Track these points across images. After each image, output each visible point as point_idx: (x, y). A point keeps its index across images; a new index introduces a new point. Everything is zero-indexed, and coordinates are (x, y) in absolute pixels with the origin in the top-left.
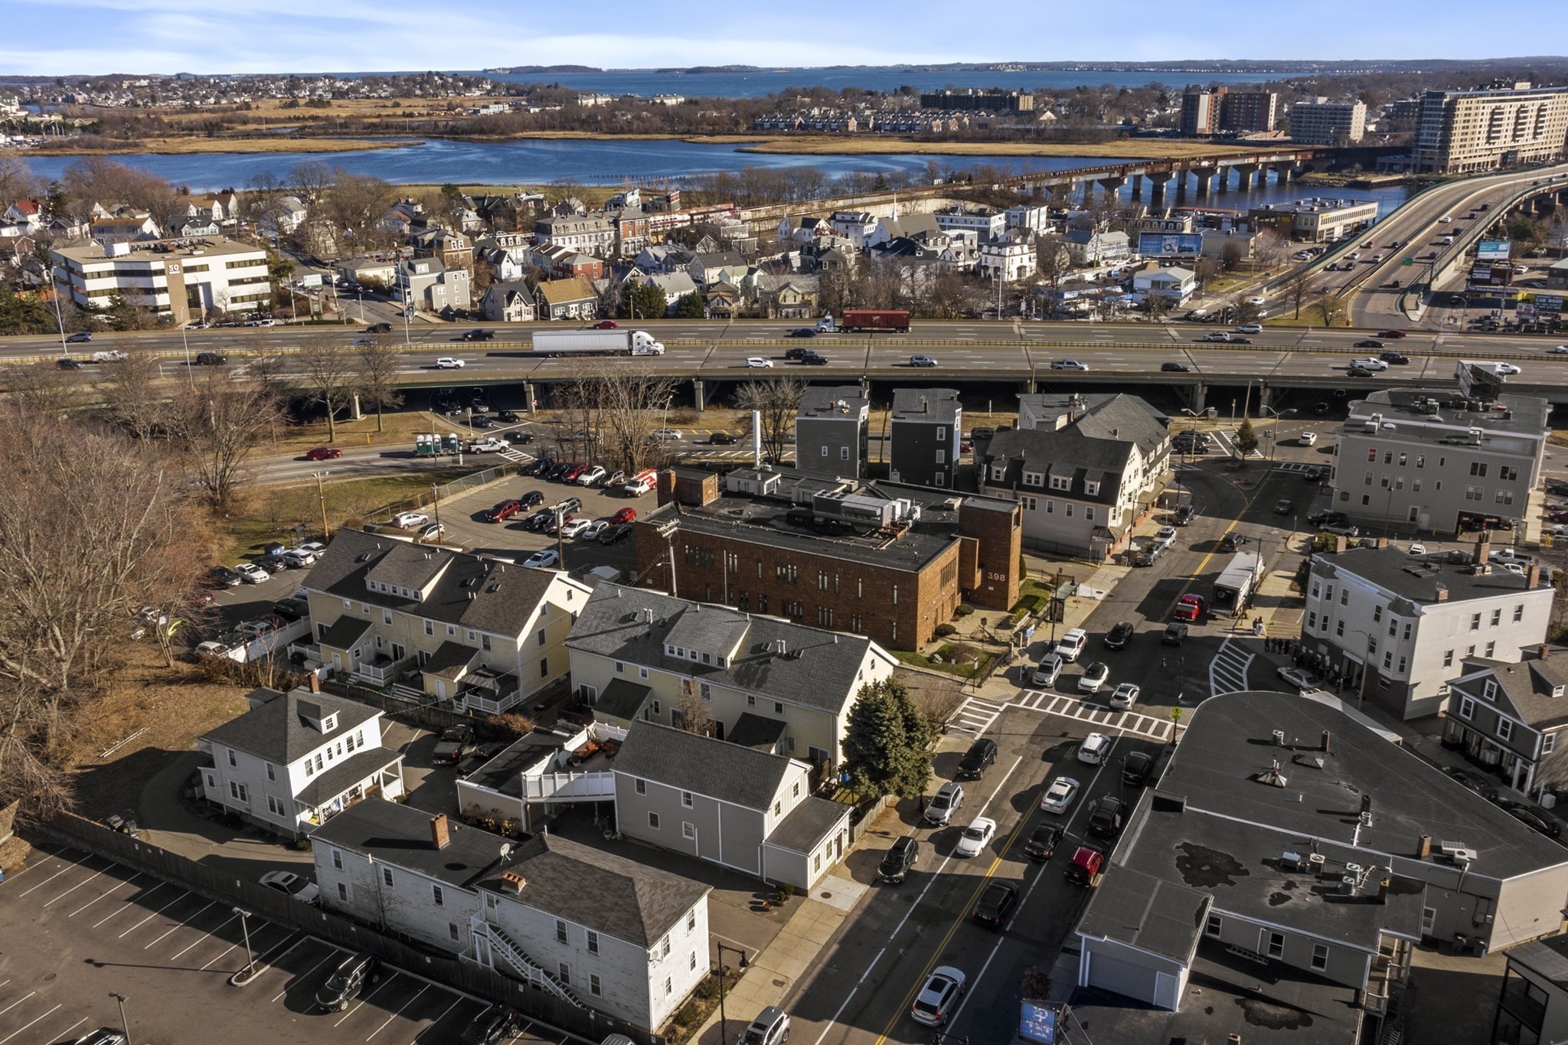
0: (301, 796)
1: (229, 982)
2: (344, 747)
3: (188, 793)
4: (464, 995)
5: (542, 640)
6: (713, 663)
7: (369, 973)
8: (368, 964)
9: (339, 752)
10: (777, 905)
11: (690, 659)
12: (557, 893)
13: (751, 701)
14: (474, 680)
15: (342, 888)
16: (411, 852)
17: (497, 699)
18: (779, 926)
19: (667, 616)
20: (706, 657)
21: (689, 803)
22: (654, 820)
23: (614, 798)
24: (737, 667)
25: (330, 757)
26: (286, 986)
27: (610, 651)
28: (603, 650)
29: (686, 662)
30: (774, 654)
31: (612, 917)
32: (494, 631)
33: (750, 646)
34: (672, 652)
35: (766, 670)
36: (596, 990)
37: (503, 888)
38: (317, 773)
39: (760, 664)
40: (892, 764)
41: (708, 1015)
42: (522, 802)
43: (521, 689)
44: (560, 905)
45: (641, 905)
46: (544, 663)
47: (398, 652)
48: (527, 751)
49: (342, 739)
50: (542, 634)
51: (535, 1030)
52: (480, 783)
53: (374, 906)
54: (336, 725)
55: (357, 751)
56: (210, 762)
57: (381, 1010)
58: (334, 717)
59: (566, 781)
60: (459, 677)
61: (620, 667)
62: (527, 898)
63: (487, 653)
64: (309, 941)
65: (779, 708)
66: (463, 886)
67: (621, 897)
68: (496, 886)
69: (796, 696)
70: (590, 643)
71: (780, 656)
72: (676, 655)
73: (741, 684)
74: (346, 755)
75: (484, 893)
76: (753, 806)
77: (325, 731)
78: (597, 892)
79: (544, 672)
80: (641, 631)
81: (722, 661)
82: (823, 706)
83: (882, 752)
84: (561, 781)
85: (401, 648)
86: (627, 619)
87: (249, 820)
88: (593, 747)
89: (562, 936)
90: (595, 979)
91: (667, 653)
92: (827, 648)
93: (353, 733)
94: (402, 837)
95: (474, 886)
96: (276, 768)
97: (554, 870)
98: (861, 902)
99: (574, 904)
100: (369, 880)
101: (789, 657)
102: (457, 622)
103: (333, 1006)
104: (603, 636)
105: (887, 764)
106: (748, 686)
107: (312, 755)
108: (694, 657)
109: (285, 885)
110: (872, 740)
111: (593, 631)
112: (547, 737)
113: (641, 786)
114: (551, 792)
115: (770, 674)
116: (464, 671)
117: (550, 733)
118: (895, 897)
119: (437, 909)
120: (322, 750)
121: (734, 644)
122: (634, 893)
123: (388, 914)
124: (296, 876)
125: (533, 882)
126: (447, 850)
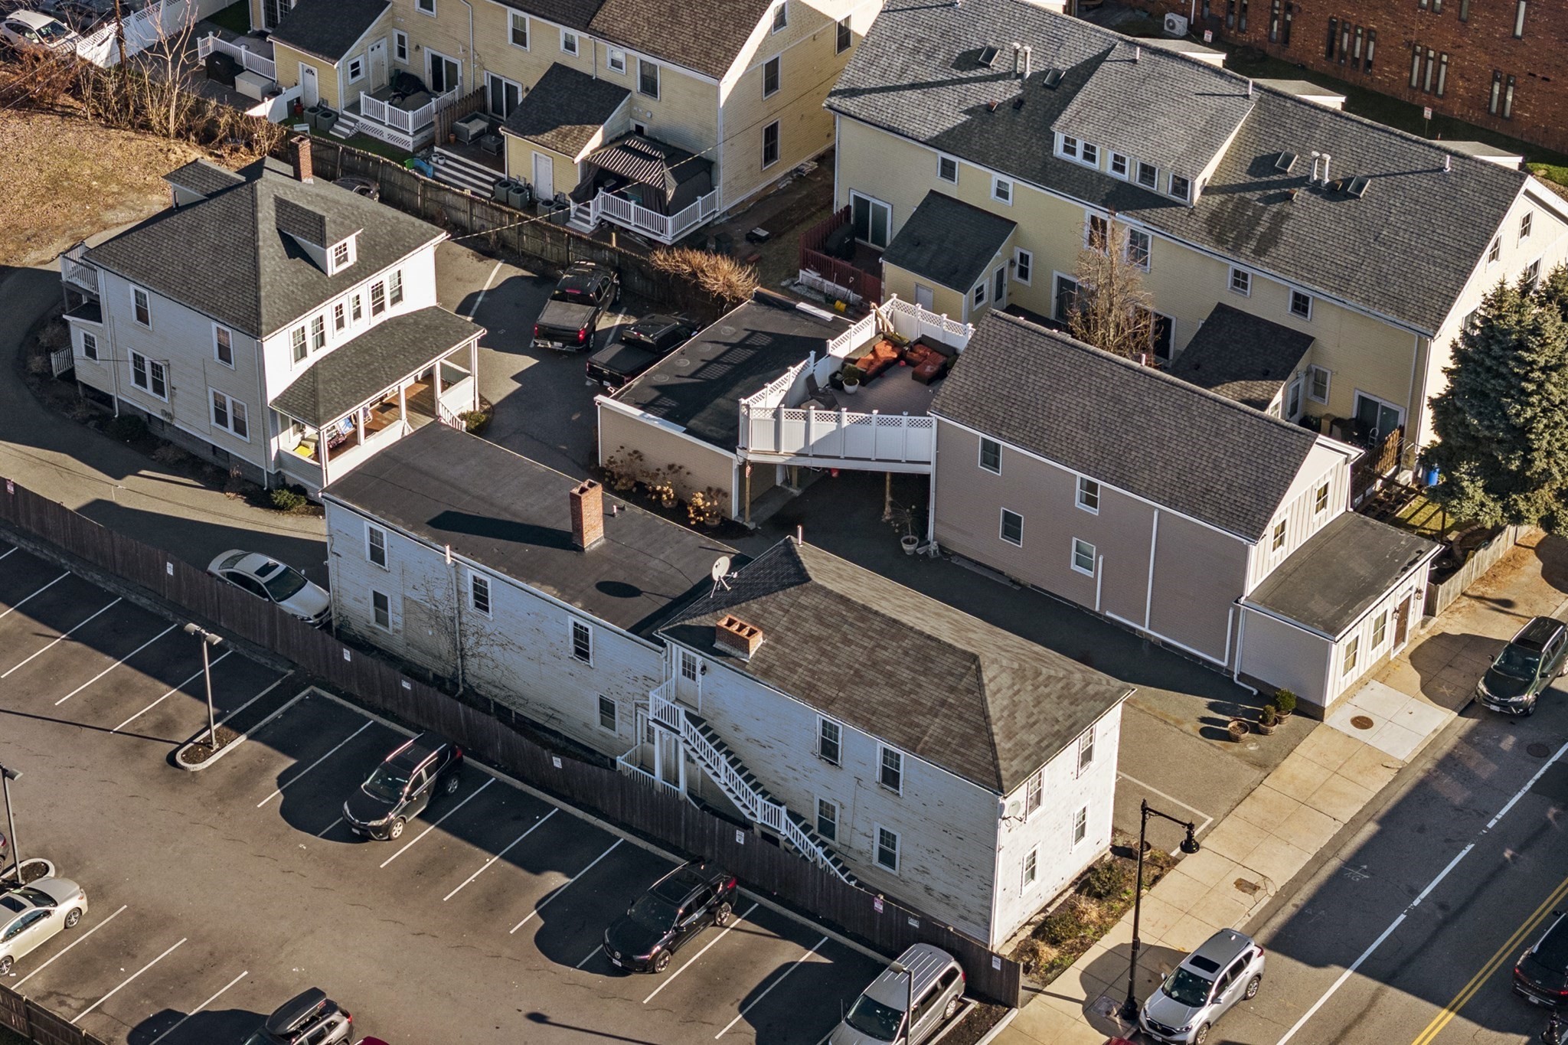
0: (282, 400)
1: (171, 759)
2: (367, 304)
3: (36, 363)
4: (624, 836)
5: (771, 83)
6: (1163, 186)
7: (445, 770)
8: (442, 756)
9: (357, 314)
10: (1256, 730)
11: (1109, 170)
12: (825, 666)
13: (1240, 281)
14: (620, 163)
15: (380, 601)
16: (527, 548)
17: (667, 212)
18: (1257, 774)
19: (1063, 64)
20: (1147, 172)
21: (1091, 502)
22: (1012, 527)
23: (930, 469)
24: (1215, 200)
25: (340, 324)
26: (282, 780)
27: (929, 132)
28: (912, 127)
29: (1101, 177)
30: (1302, 181)
31: (935, 727)
32: (668, 58)
33: (1249, 157)
34: (1070, 149)
35: (1280, 218)
36: (887, 858)
37: (718, 645)
38: (314, 356)
39: (1269, 200)
40: (1540, 464)
41: (1102, 931)
42: (736, 459)
43: (719, 189)
44: (832, 692)
45: (993, 711)
46: (771, 133)
47: (443, 73)
48: (741, 344)
49: (363, 290)
50: (772, 68)
51: (761, 917)
52: (644, 407)
53: (444, 645)
54: (352, 258)
55: (391, 312)
56: (92, 310)
57: (468, 847)
58: (351, 242)
59: (832, 426)
60: (585, 152)
61: (948, 170)
62: (765, 671)
63: (646, 102)
64: (313, 694)
65: (1301, 305)
66: (636, 630)
67: (952, 690)
68: (705, 640)
69: (1343, 283)
70: (883, 106)
71: (1316, 188)
72: (1078, 159)
73: (1220, 241)
74: (369, 322)
75: (677, 650)
76: (1228, 526)
77: (333, 269)
78: (905, 674)
79: (770, 154)
80: (1002, 93)
81: (1181, 186)
82: (1401, 312)
83: (1520, 437)
84: (822, 425)
86: (975, 59)
87: (167, 434)
88: (886, 352)
89: (829, 750)
90: (887, 838)
91: (1059, 150)
92: (1425, 182)
93: (385, 277)
94: (506, 517)
95: (659, 634)
96: (236, 340)
97: (820, 620)
98: (1433, 744)
99: (859, 693)
100: (439, 594)
101: (1335, 192)
102: (585, 26)
103: (377, 830)
104: (915, 95)
105: (1528, 462)
106: (1236, 249)
107: (307, 321)
108: (1119, 167)
109: (262, 581)
110: (1501, 407)
111: (892, 80)
112: (785, 317)
113: (991, 457)
114: (799, 445)
115: (1287, 227)
116: (597, 140)
117: (790, 309)
118: (1509, 742)
119: (577, 666)
120: (327, 310)
121: (1214, 148)
122: (981, 686)
123: (472, 664)
124: (282, 567)
125: (778, 640)
126: (598, 553)
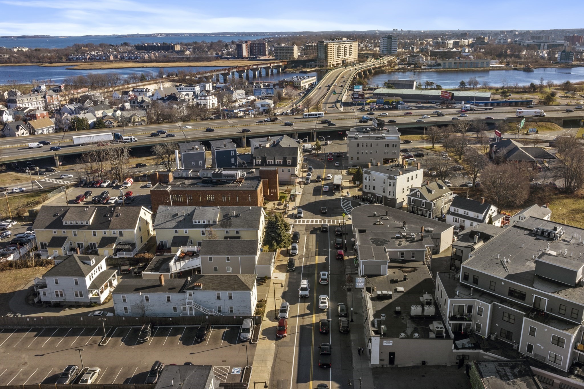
0: (90, 287)
1: (99, 345)
2: (98, 270)
3: (31, 302)
4: (186, 326)
5: (140, 231)
6: (212, 223)
7: (152, 327)
8: (151, 325)
9: (97, 272)
10: (265, 283)
11: (203, 223)
12: (214, 285)
13: (227, 232)
14: (120, 247)
15: (126, 309)
16: (153, 289)
17: (131, 251)
18: (268, 287)
19: (189, 212)
20: (209, 221)
21: (228, 260)
22: (216, 269)
23: (201, 266)
24: (220, 222)
25: (95, 274)
26: (122, 341)
27: (172, 227)
28: (169, 227)
29: (202, 225)
30: (232, 216)
31: (236, 286)
32: (125, 229)
33: (222, 216)
34: (195, 222)
35: (230, 222)
36: (231, 311)
37: (195, 288)
38: (92, 280)
39: (228, 220)
40: (283, 238)
42: (170, 274)
43: (137, 247)
44: (217, 288)
45: (243, 281)
46: (141, 238)
47: (80, 246)
48: (159, 261)
49: (97, 267)
50: (140, 227)
51: (215, 328)
52: (151, 271)
53: (140, 311)
54: (94, 263)
55: (101, 271)
56: (44, 286)
57: (162, 337)
58: (94, 260)
59: (184, 263)
60: (114, 247)
61: (176, 232)
62: (205, 289)
63: (121, 238)
64: (119, 328)
65: (237, 232)
66: (179, 292)
67: (235, 281)
68: (193, 288)
69: (243, 227)
70: (163, 225)
71: (234, 217)
72: (197, 223)
73: (223, 227)
74: (98, 273)
75: (188, 292)
76: (251, 255)
77: (92, 265)
78: (227, 281)
80: (181, 219)
81: (215, 222)
82: (253, 228)
83: (280, 235)
85: (82, 244)
86: (175, 215)
87: (65, 304)
88: (183, 254)
89: (219, 297)
90: (231, 308)
91: (194, 223)
92: (249, 211)
93: (99, 265)
95: (184, 291)
96: (78, 279)
97: (209, 279)
98: (286, 277)
99: (221, 286)
100: (138, 302)
101: (237, 216)
102: (108, 229)
103: (146, 340)
104: (168, 223)
105: (281, 238)
106: (226, 227)
107: (90, 274)
108: (204, 222)
109: (100, 314)
110: (277, 232)
111: (163, 222)
112: (163, 256)
113: (211, 259)
114: (180, 268)
115: (232, 222)
116: (115, 245)
117: (163, 255)
118: (295, 274)
119: (169, 303)
120: (93, 272)
121: (217, 215)
122: (239, 279)
123: (146, 312)
124: (102, 312)
125: (205, 284)
